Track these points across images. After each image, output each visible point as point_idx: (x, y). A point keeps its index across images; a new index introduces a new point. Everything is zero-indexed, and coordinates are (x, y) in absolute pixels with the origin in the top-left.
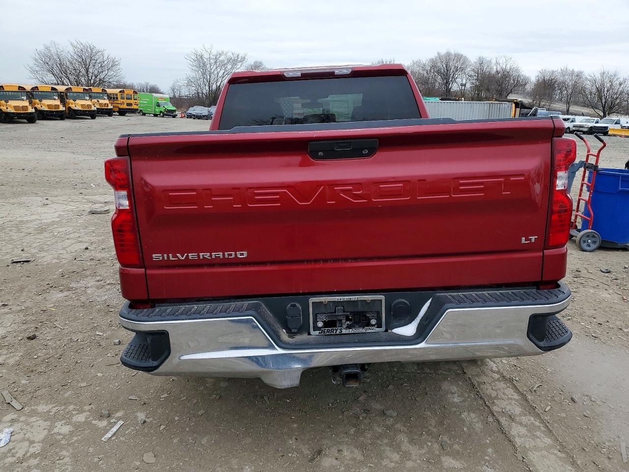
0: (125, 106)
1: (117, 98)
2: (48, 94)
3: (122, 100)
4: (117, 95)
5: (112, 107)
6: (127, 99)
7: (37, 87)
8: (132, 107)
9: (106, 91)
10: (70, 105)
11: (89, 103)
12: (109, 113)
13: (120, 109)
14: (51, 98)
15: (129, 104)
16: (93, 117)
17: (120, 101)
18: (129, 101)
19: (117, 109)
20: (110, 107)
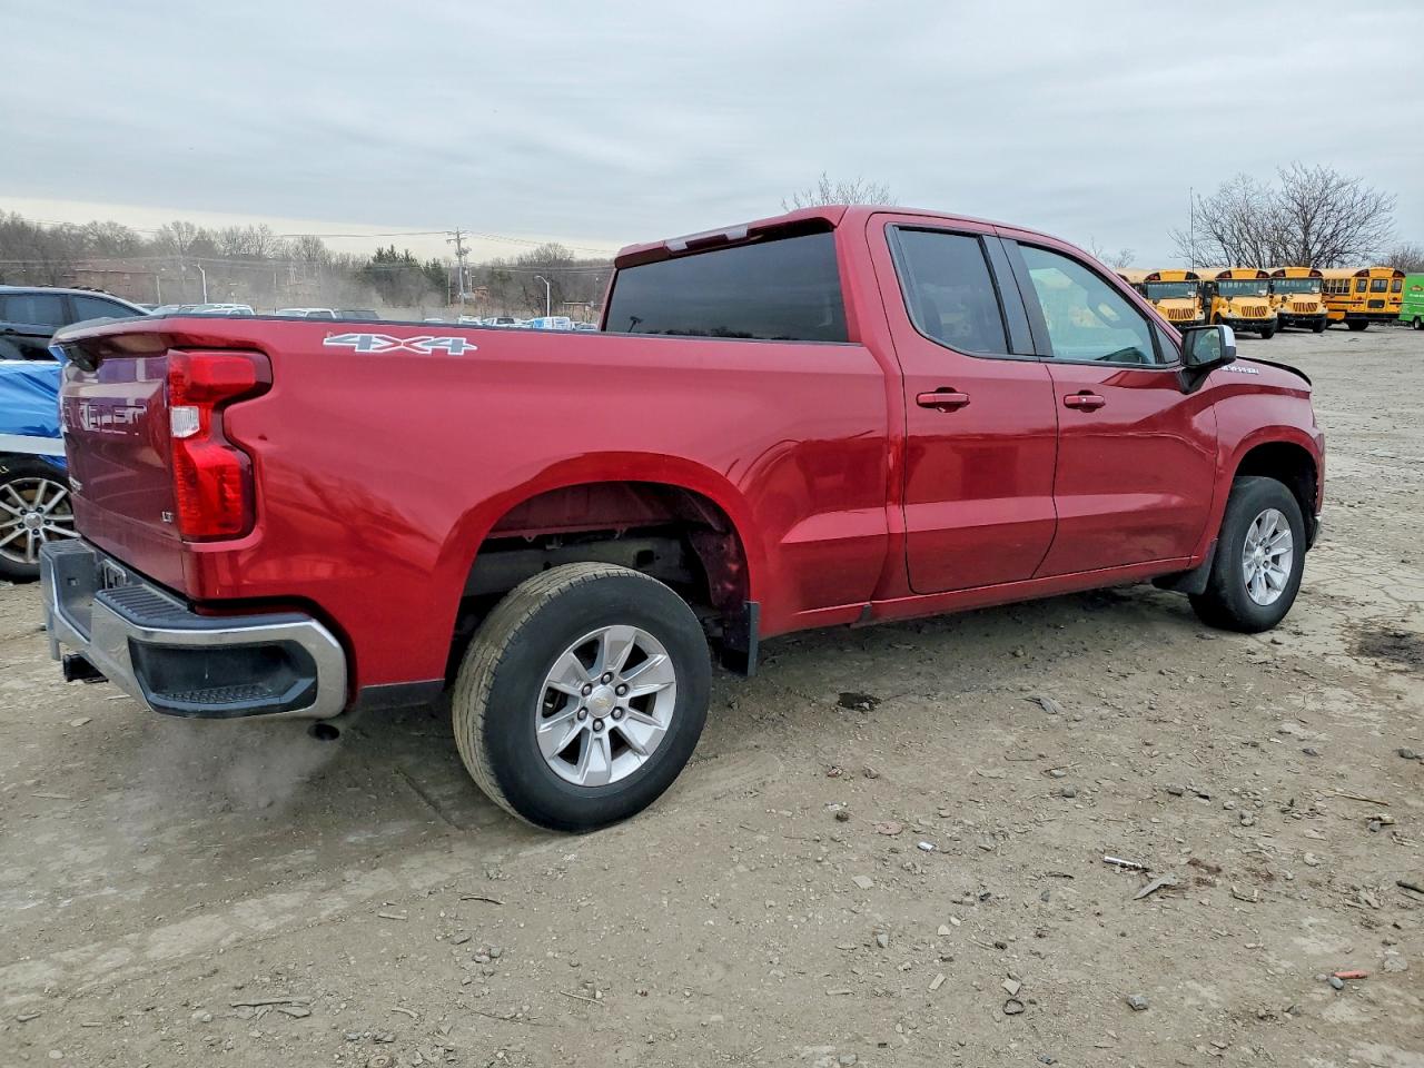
0: (1364, 308)
1: (1347, 290)
2: (1177, 286)
3: (1358, 295)
4: (1348, 281)
5: (1325, 311)
6: (1373, 290)
7: (1157, 275)
8: (1384, 310)
9: (1320, 274)
10: (1220, 310)
11: (1264, 302)
12: (1316, 324)
13: (1347, 315)
14: (1183, 296)
15: (1373, 304)
16: (1267, 335)
17: (1354, 294)
18: (1376, 296)
19: (1341, 316)
20: (1321, 310)
